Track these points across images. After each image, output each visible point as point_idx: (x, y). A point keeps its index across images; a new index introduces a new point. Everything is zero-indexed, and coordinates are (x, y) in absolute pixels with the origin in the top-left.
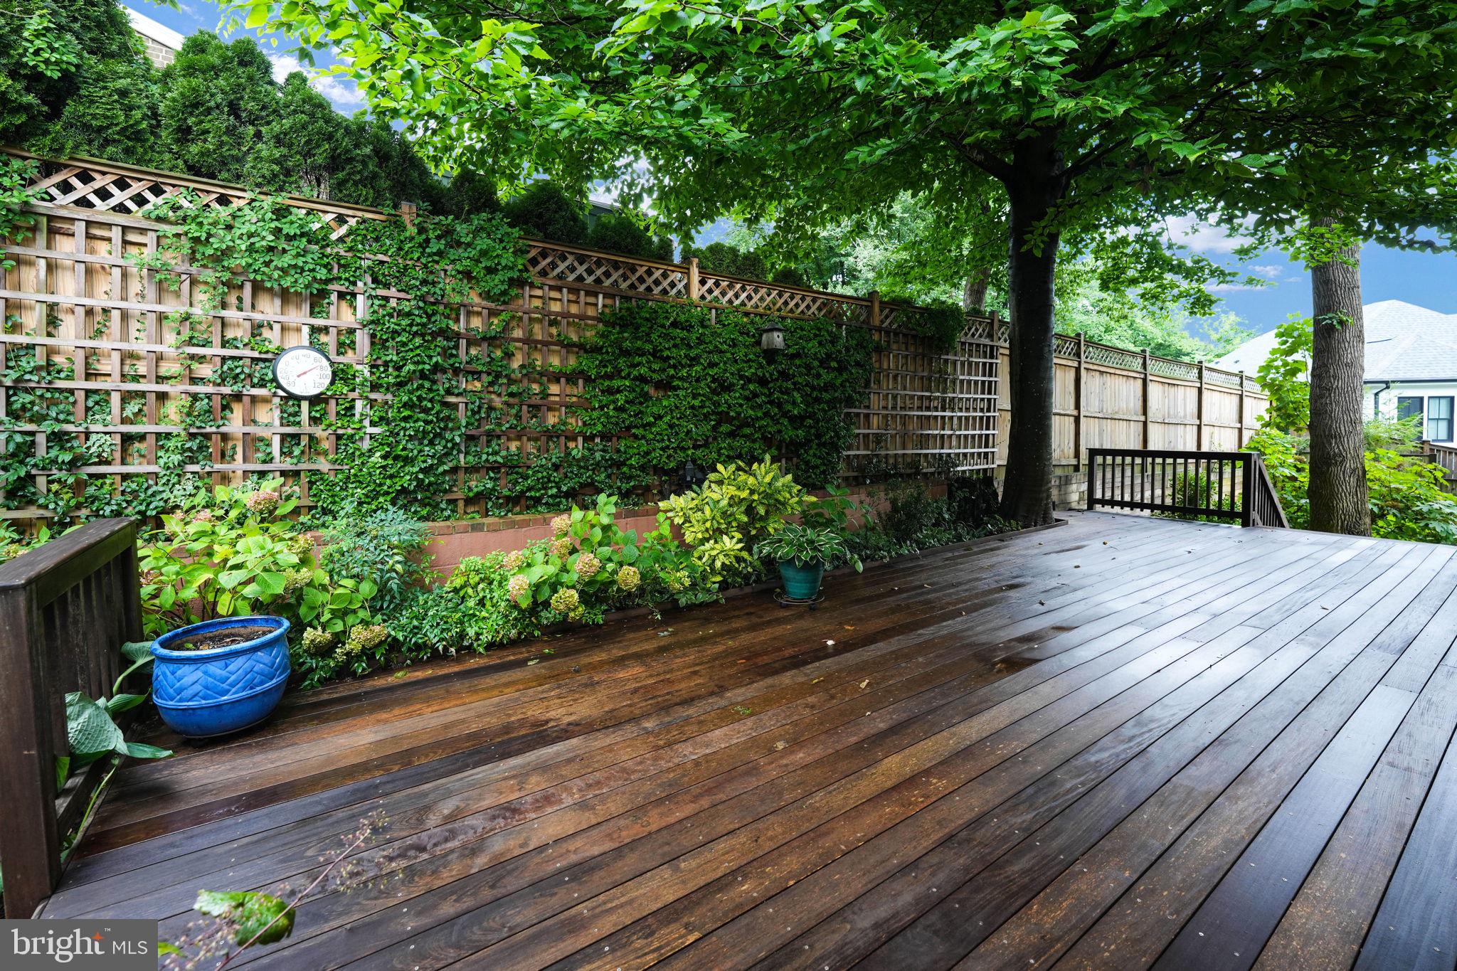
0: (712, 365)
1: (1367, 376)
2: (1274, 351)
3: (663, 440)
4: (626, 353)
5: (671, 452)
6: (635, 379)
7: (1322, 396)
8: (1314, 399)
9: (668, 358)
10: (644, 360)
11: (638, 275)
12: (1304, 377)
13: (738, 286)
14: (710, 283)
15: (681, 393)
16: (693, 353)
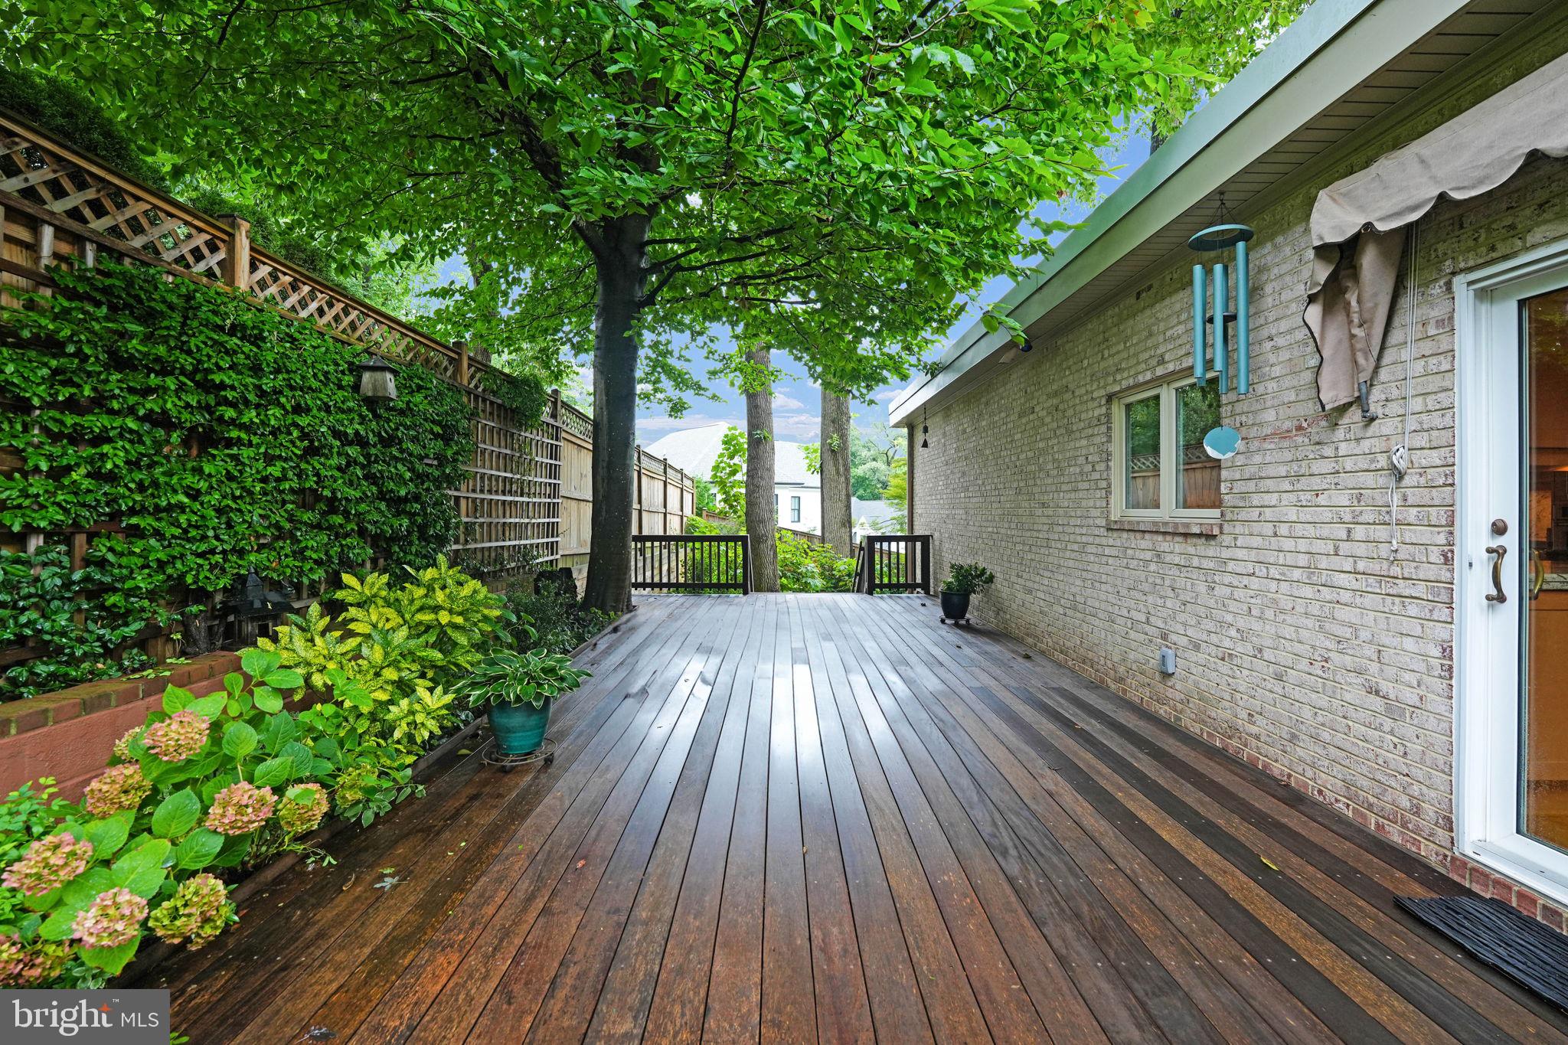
0: (298, 410)
1: (777, 479)
2: (721, 455)
3: (204, 538)
4: (120, 362)
5: (218, 558)
6: (149, 418)
7: (754, 492)
8: (748, 494)
9: (222, 386)
10: (171, 383)
11: (129, 213)
12: (741, 477)
13: (306, 289)
14: (264, 271)
15: (246, 453)
16: (267, 384)
